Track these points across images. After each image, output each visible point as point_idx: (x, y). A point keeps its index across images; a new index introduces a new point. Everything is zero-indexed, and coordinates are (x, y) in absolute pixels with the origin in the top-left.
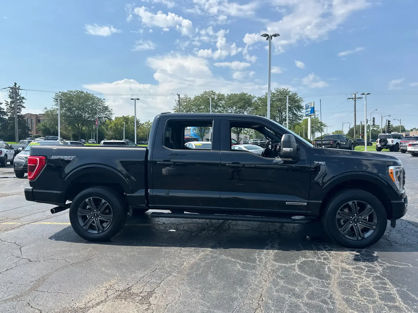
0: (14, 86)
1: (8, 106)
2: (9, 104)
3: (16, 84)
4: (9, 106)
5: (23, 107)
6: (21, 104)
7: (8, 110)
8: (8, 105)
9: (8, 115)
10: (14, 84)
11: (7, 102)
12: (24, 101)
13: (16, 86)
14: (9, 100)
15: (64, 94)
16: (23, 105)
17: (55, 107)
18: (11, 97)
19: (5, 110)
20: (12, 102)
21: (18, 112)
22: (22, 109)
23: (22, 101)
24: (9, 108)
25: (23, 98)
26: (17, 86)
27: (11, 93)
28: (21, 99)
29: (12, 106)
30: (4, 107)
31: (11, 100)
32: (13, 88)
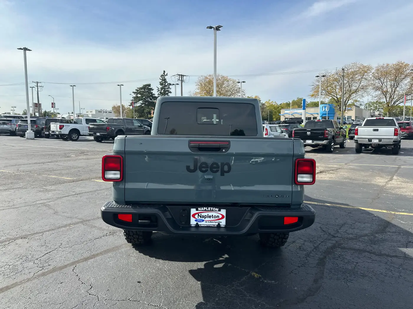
0: (163, 73)
1: (159, 92)
2: (160, 90)
3: (164, 72)
5: (170, 92)
6: (169, 90)
7: (159, 95)
8: (159, 91)
10: (163, 72)
11: (158, 88)
12: (171, 86)
13: (165, 74)
14: (160, 87)
17: (197, 90)
18: (161, 84)
19: (156, 95)
20: (162, 89)
23: (169, 87)
24: (159, 94)
25: (170, 84)
26: (166, 74)
27: (161, 81)
28: (168, 85)
29: (162, 92)
30: (155, 93)
31: (161, 87)
32: (162, 75)
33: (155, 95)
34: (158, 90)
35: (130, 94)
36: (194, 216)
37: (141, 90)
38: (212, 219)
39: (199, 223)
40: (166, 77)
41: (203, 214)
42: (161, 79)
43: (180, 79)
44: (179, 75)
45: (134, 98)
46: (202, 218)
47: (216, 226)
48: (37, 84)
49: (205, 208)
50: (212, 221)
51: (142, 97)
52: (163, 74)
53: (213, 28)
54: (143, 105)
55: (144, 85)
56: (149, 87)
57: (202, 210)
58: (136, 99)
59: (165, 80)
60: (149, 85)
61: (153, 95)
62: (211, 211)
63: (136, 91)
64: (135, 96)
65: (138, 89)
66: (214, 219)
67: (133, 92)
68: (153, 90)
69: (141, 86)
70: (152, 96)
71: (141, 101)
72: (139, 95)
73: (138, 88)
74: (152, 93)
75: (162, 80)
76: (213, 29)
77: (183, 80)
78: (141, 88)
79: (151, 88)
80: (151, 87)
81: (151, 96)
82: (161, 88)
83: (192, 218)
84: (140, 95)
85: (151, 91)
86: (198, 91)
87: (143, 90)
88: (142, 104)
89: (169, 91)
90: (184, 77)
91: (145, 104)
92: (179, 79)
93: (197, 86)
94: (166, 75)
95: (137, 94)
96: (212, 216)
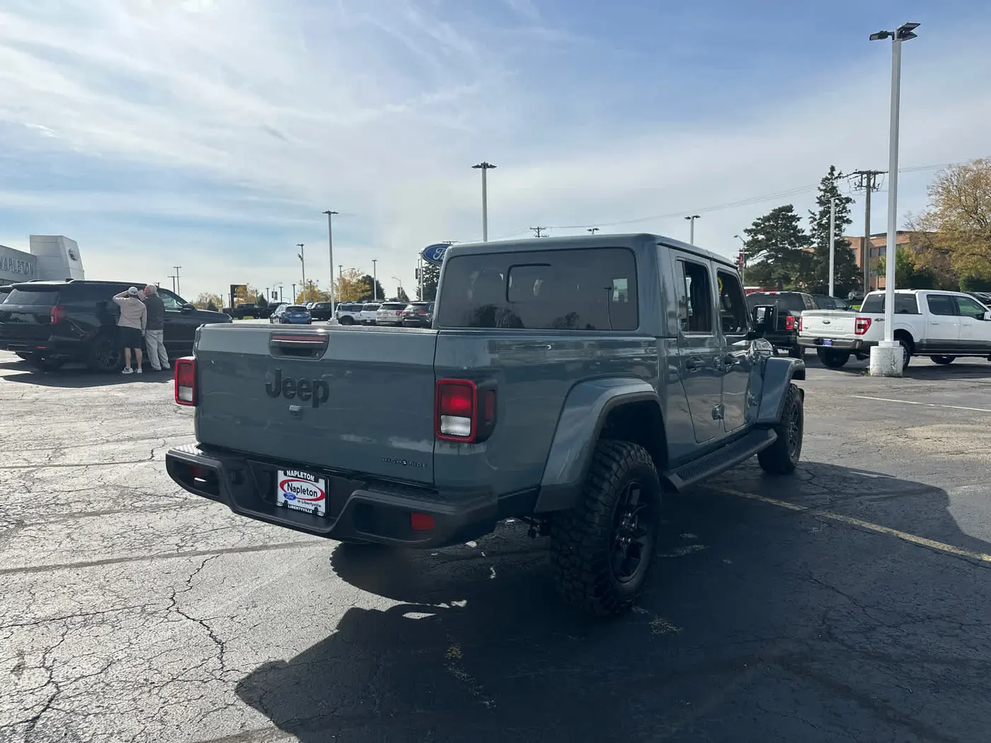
0: (829, 174)
1: (815, 223)
2: (818, 217)
3: (833, 169)
4: (818, 223)
5: (848, 221)
6: (844, 215)
7: (814, 232)
8: (815, 220)
9: (812, 244)
10: (829, 171)
11: (813, 214)
13: (833, 175)
14: (818, 209)
16: (849, 216)
17: (932, 208)
18: (821, 203)
19: (808, 233)
20: (823, 214)
22: (845, 226)
23: (844, 208)
24: (816, 227)
25: (848, 200)
26: (836, 174)
27: (822, 193)
28: (842, 203)
29: (823, 222)
30: (805, 226)
31: (822, 209)
32: (827, 179)
33: (803, 232)
34: (811, 217)
35: (736, 237)
36: (282, 484)
37: (767, 224)
38: (306, 497)
39: (290, 502)
40: (837, 182)
41: (296, 484)
42: (821, 190)
43: (865, 183)
44: (862, 173)
45: (748, 244)
46: (293, 492)
47: (311, 512)
49: (296, 473)
50: (307, 501)
51: (768, 240)
52: (829, 177)
53: (889, 34)
54: (769, 261)
55: (775, 210)
56: (790, 214)
57: (292, 476)
58: (753, 247)
59: (833, 191)
60: (790, 209)
61: (799, 231)
62: (304, 479)
63: (754, 227)
64: (750, 238)
65: (760, 221)
66: (310, 497)
67: (746, 231)
68: (799, 219)
69: (767, 213)
70: (794, 235)
71: (765, 251)
72: (761, 237)
73: (759, 219)
74: (797, 226)
75: (825, 191)
76: (890, 37)
77: (874, 184)
78: (767, 219)
79: (794, 216)
80: (793, 214)
81: (791, 236)
82: (820, 212)
83: (279, 488)
84: (763, 237)
85: (794, 223)
86: (934, 210)
87: (772, 223)
88: (768, 257)
89: (845, 219)
90: (877, 176)
91: (776, 257)
92: (861, 183)
93: (932, 197)
94: (837, 178)
95: (756, 235)
96: (307, 490)
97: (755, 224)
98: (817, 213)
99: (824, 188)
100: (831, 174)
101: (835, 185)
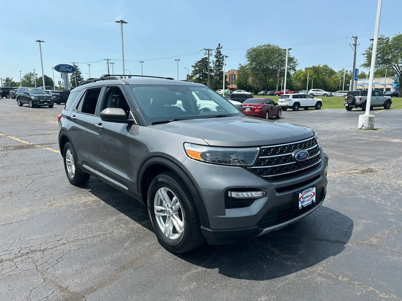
0: (218, 46)
1: (214, 64)
2: (215, 62)
3: (219, 45)
6: (223, 62)
8: (214, 63)
9: (214, 72)
10: (218, 45)
11: (213, 61)
13: (220, 47)
15: (254, 50)
16: (225, 62)
18: (216, 57)
20: (217, 61)
21: (221, 69)
22: (224, 66)
23: (223, 59)
24: (215, 66)
26: (221, 46)
28: (223, 57)
29: (217, 64)
30: (211, 65)
31: (216, 59)
33: (212, 68)
37: (199, 64)
40: (221, 50)
48: (108, 61)
51: (200, 70)
52: (218, 47)
54: (201, 78)
55: (202, 59)
58: (195, 72)
59: (220, 52)
60: (207, 59)
61: (210, 67)
64: (193, 69)
65: (197, 63)
67: (193, 66)
69: (200, 60)
70: (209, 69)
71: (199, 74)
73: (197, 62)
75: (217, 53)
78: (199, 62)
79: (208, 61)
81: (207, 69)
84: (198, 69)
85: (208, 64)
87: (201, 64)
88: (200, 76)
91: (203, 76)
94: (221, 48)
95: (196, 68)
97: (196, 64)
98: (215, 61)
99: (216, 51)
100: (219, 46)
101: (220, 51)
